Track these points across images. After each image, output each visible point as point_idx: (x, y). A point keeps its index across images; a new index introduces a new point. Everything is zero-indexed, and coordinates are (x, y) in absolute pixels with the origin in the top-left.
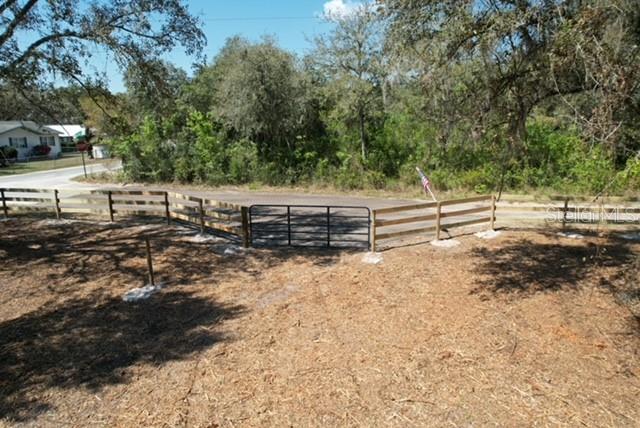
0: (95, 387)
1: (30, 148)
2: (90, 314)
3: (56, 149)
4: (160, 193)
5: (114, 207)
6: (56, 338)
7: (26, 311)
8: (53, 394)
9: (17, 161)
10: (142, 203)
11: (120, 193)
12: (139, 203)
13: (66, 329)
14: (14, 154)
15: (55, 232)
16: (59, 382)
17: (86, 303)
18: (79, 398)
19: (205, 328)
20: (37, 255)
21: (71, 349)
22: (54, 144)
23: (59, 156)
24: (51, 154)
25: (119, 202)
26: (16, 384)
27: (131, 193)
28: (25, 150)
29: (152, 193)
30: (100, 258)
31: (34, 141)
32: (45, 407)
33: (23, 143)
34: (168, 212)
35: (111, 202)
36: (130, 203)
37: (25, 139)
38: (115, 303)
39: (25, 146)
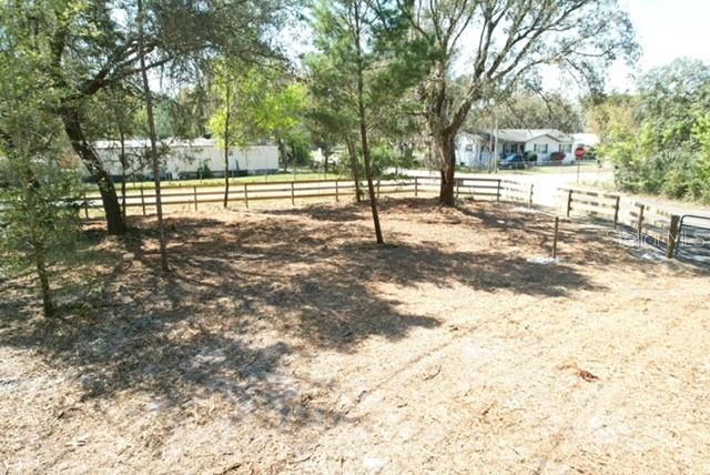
0: (476, 289)
1: (549, 154)
2: (501, 261)
3: (570, 156)
4: (613, 197)
5: (572, 205)
6: (475, 265)
7: (471, 250)
8: (457, 284)
9: (536, 165)
10: (596, 204)
11: (579, 192)
12: (593, 204)
13: (483, 264)
14: (534, 158)
15: (520, 216)
16: (463, 281)
17: (504, 256)
18: (467, 290)
19: (563, 288)
20: (498, 226)
21: (478, 272)
22: (570, 151)
23: (572, 163)
24: (565, 160)
25: (577, 201)
26: (446, 274)
27: (589, 194)
28: (545, 156)
29: (606, 196)
30: (536, 236)
31: (553, 148)
32: (450, 287)
33: (543, 149)
34: (616, 217)
35: (570, 200)
36: (586, 203)
37: (547, 146)
38: (521, 261)
39: (545, 152)
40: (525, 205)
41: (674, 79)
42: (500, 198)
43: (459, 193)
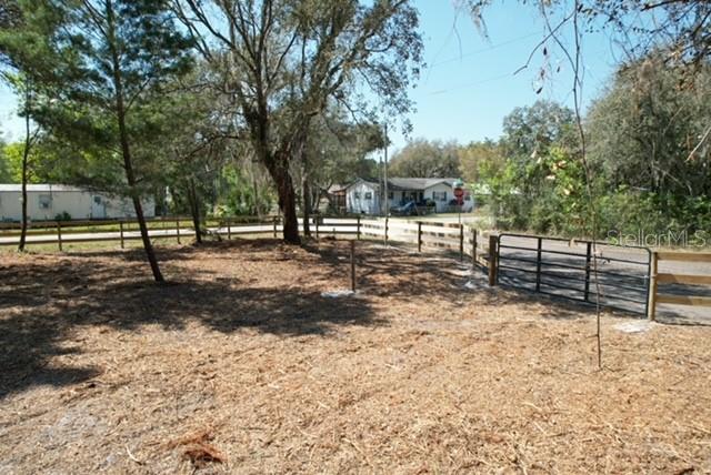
4: (456, 226)
5: (423, 238)
9: (435, 212)
11: (427, 224)
12: (441, 235)
13: (262, 300)
14: (433, 205)
25: (426, 233)
27: (435, 224)
28: (444, 203)
29: (451, 225)
31: (452, 196)
34: (461, 247)
35: (421, 233)
37: (445, 194)
39: (445, 199)
40: (381, 242)
41: (537, 121)
42: (361, 237)
43: (318, 232)
